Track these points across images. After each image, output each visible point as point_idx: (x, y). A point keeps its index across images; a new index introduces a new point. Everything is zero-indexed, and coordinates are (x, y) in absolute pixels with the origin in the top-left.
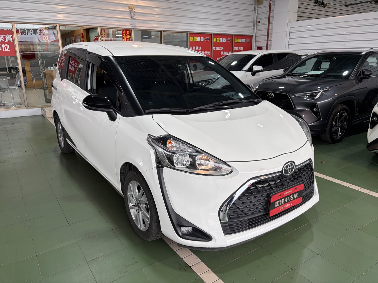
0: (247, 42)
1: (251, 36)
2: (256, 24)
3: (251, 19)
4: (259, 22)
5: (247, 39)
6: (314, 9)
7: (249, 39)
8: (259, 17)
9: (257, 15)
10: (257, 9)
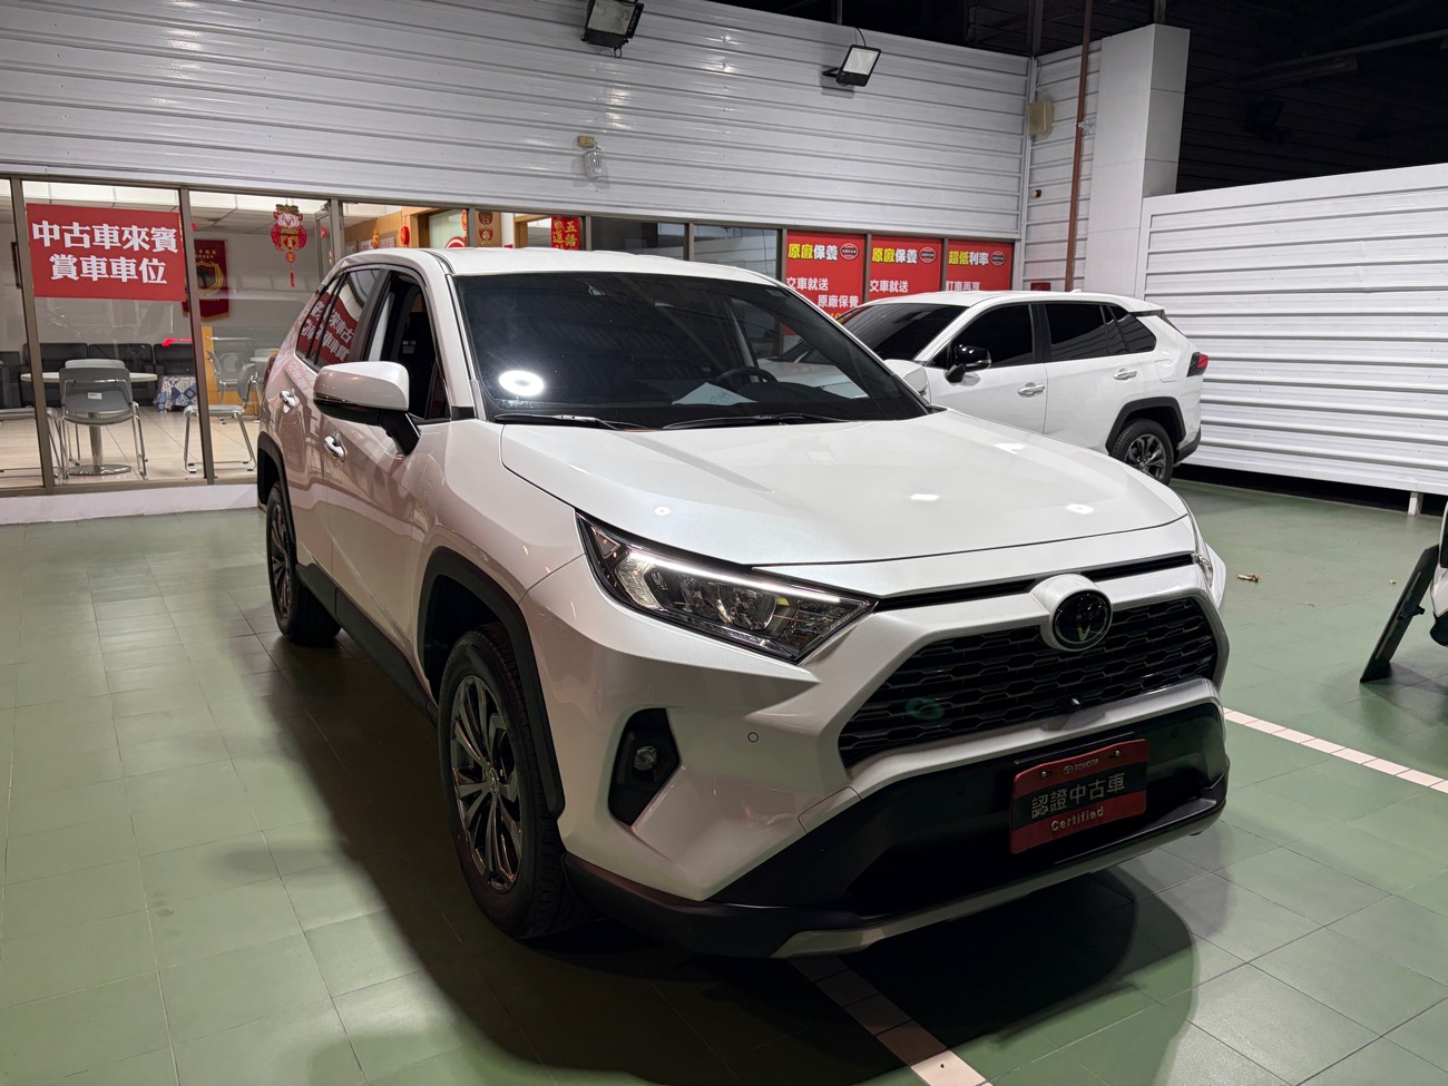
0: (994, 263)
1: (1011, 244)
2: (1029, 202)
3: (1011, 184)
4: (1039, 194)
5: (995, 253)
7: (1000, 254)
8: (1040, 177)
9: (1031, 170)
10: (1029, 148)
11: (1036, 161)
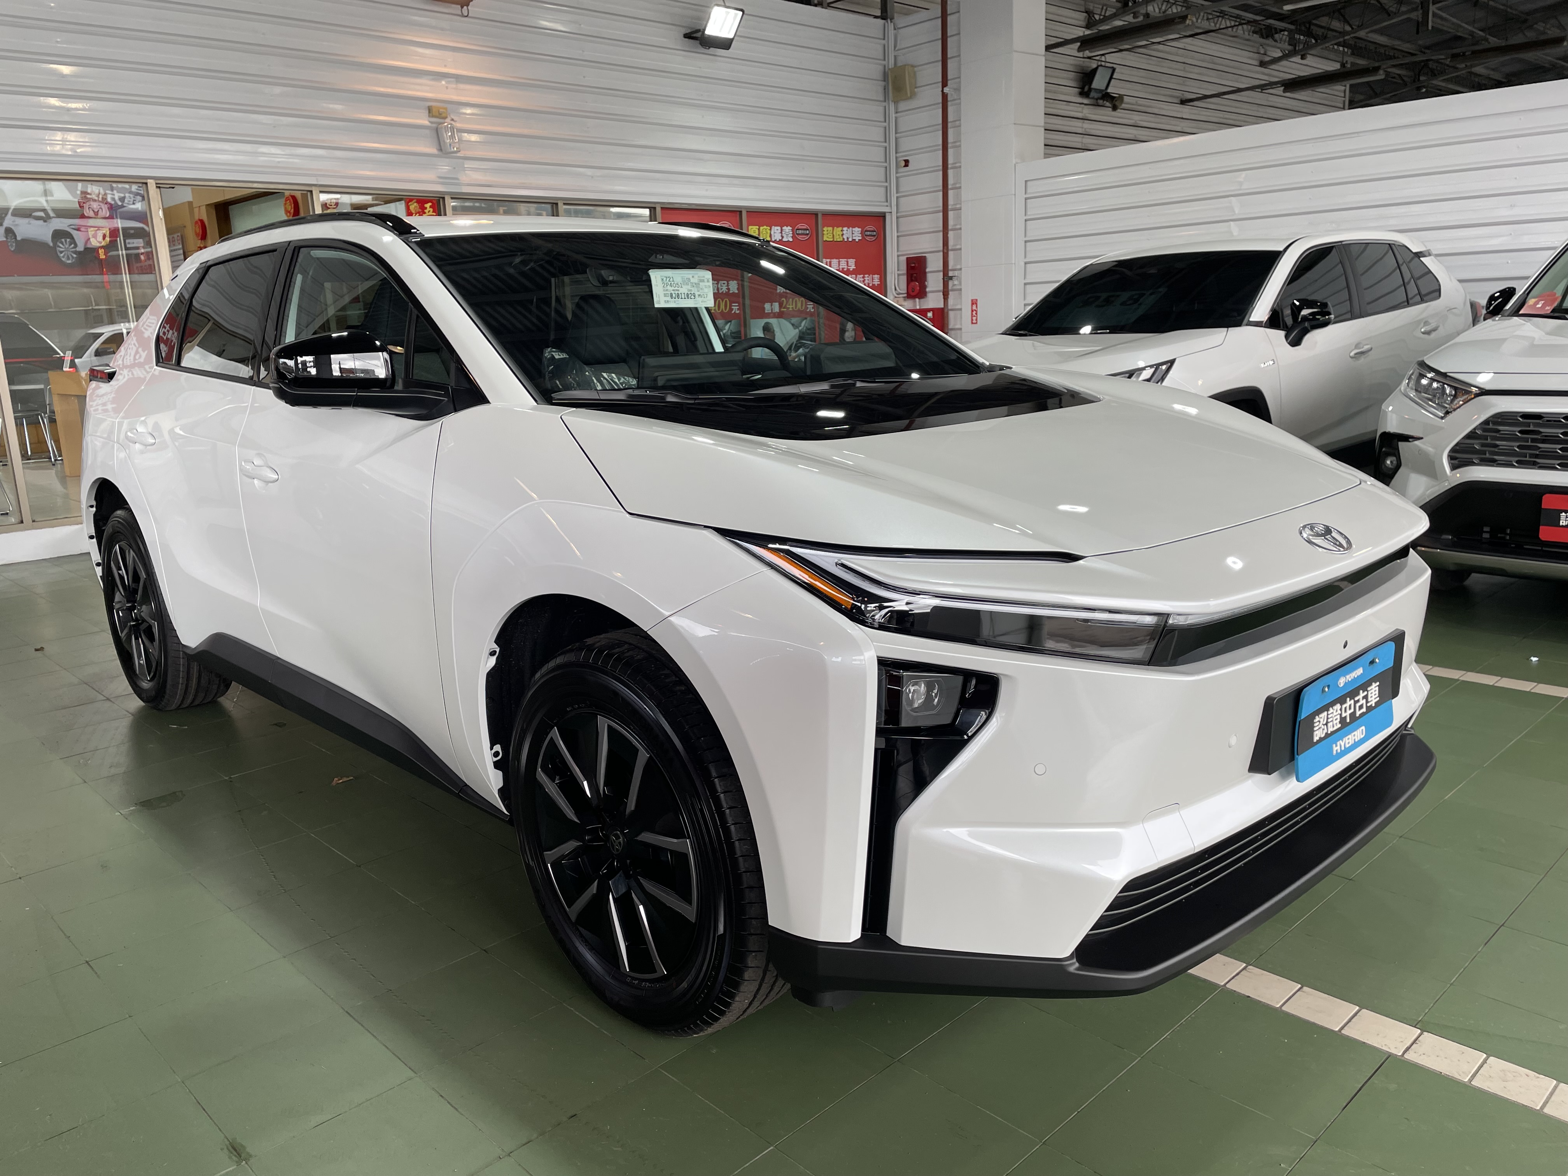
0: (867, 238)
1: (882, 217)
2: (897, 173)
3: (876, 153)
4: (907, 163)
5: (867, 228)
6: (1080, 115)
7: (872, 228)
8: (907, 144)
9: (896, 139)
10: (893, 115)
11: (900, 130)
